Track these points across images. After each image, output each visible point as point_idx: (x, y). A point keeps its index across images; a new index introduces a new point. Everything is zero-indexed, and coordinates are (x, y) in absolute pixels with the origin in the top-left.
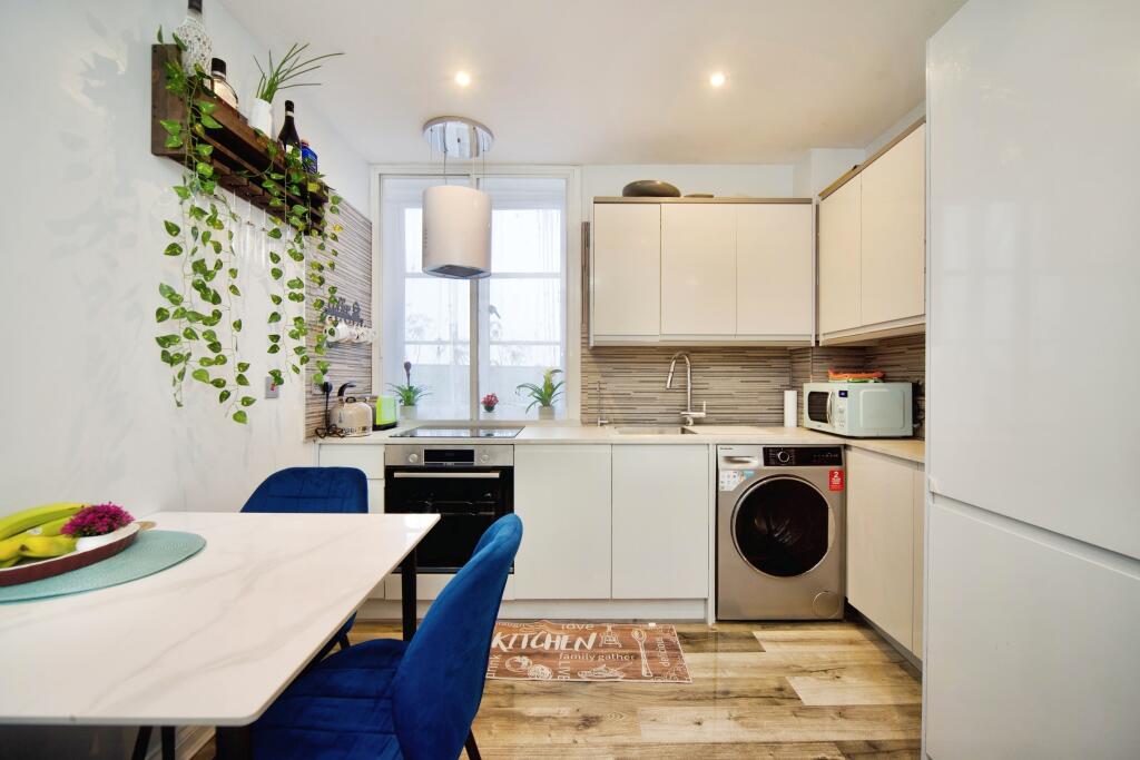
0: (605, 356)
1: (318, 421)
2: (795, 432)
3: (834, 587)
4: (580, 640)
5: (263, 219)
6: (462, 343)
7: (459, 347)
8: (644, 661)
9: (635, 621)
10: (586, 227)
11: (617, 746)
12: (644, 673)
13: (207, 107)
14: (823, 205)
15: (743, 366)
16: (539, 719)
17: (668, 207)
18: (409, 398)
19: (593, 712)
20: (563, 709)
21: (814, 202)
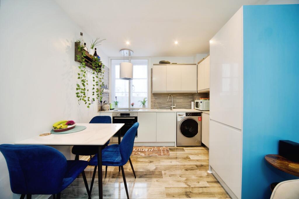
0: (156, 95)
1: (100, 108)
2: (193, 110)
3: (199, 140)
4: (150, 149)
5: (91, 71)
6: (127, 93)
7: (126, 93)
8: (162, 153)
9: (161, 146)
10: (152, 69)
11: (156, 165)
12: (162, 155)
13: (84, 52)
14: (198, 65)
15: (183, 97)
16: (142, 162)
17: (167, 66)
18: (116, 104)
19: (152, 161)
20: (147, 160)
21: (197, 65)
